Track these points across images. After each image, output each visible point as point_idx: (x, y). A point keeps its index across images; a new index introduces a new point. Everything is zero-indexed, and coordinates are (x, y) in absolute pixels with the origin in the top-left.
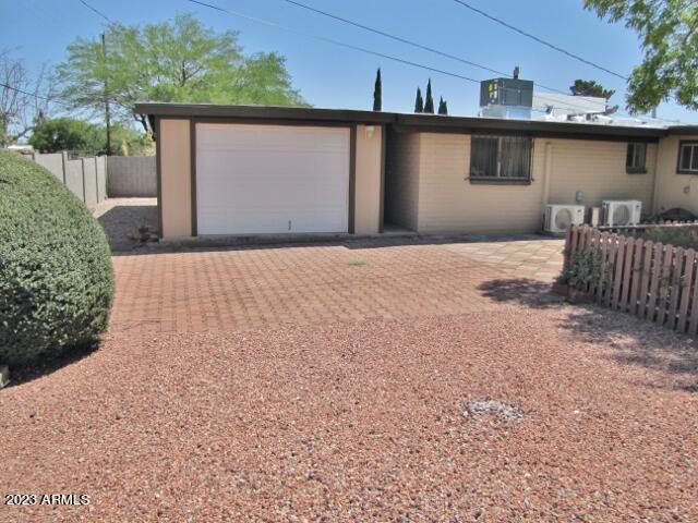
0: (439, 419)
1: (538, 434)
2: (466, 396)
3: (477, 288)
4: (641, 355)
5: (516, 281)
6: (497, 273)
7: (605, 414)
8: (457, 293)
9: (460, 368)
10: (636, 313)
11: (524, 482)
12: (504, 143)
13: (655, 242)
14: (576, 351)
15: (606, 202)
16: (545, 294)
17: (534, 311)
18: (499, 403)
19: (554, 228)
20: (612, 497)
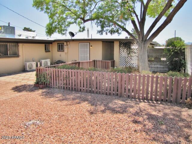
0: (18, 131)
1: (49, 126)
2: (23, 122)
3: (11, 90)
4: (65, 98)
5: (22, 86)
6: (16, 84)
7: (63, 115)
8: (5, 92)
9: (17, 114)
10: (59, 88)
11: (52, 139)
12: (9, 45)
13: (61, 69)
14: (48, 101)
15: (41, 60)
16: (32, 88)
17: (32, 93)
18: (34, 121)
19: (28, 69)
20: (75, 134)
